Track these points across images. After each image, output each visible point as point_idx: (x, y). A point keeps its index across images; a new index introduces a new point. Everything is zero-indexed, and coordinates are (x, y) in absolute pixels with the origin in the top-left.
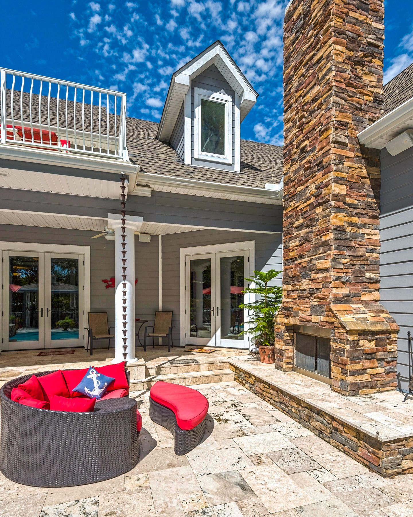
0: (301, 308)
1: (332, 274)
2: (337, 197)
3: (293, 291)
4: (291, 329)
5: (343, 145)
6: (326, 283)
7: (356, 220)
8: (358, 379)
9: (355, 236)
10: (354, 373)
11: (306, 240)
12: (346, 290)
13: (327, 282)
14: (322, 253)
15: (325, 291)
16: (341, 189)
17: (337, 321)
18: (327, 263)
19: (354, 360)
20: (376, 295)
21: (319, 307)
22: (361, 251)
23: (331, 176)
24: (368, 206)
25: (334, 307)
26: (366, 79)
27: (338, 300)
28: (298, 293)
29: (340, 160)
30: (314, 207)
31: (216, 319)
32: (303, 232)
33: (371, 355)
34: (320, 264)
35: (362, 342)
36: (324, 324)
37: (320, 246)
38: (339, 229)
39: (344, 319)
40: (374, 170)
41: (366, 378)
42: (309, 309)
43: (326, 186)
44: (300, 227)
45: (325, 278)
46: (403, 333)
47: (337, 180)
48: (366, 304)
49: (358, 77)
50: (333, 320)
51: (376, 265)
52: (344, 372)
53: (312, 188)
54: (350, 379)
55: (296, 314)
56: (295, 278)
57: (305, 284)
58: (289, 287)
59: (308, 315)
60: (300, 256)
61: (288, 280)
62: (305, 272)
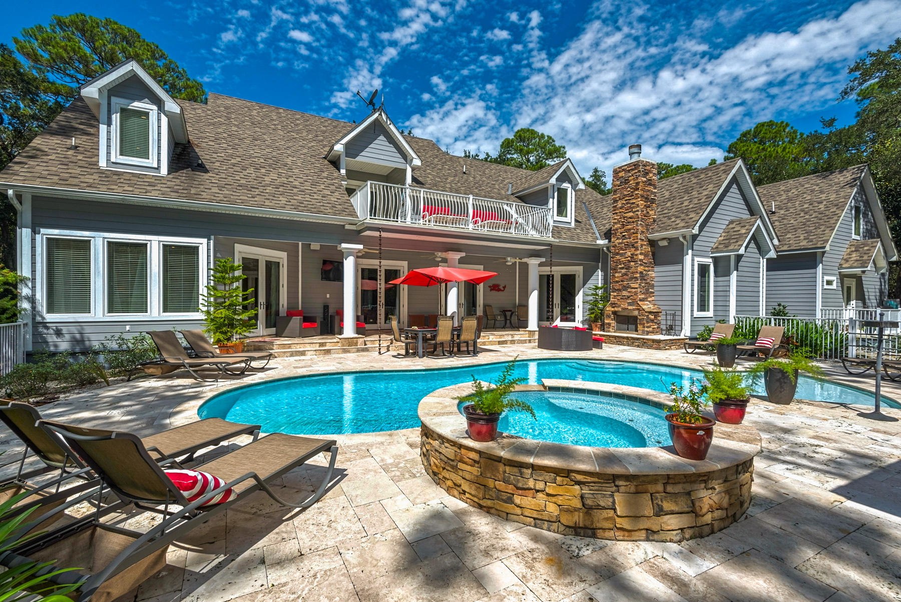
0: (623, 303)
1: (639, 290)
2: (641, 260)
3: (617, 296)
4: (614, 313)
5: (643, 240)
6: (636, 294)
7: (646, 269)
8: (648, 330)
9: (646, 275)
10: (648, 327)
11: (626, 274)
12: (643, 296)
14: (634, 281)
15: (635, 297)
16: (641, 257)
17: (641, 308)
18: (637, 286)
19: (648, 322)
20: (653, 298)
22: (648, 281)
23: (638, 252)
24: (651, 263)
25: (640, 303)
26: (651, 212)
27: (640, 300)
28: (621, 297)
29: (642, 245)
30: (629, 261)
31: (557, 310)
32: (623, 271)
33: (652, 321)
34: (633, 285)
35: (650, 316)
36: (635, 310)
38: (641, 273)
39: (644, 307)
40: (653, 248)
41: (651, 329)
42: (626, 304)
43: (636, 255)
44: (622, 268)
46: (664, 313)
47: (641, 254)
48: (649, 301)
49: (648, 213)
50: (639, 308)
51: (653, 286)
52: (644, 327)
53: (629, 254)
54: (646, 329)
55: (619, 306)
56: (619, 290)
57: (625, 293)
58: (615, 294)
59: (626, 306)
60: (622, 281)
61: (615, 290)
62: (625, 288)
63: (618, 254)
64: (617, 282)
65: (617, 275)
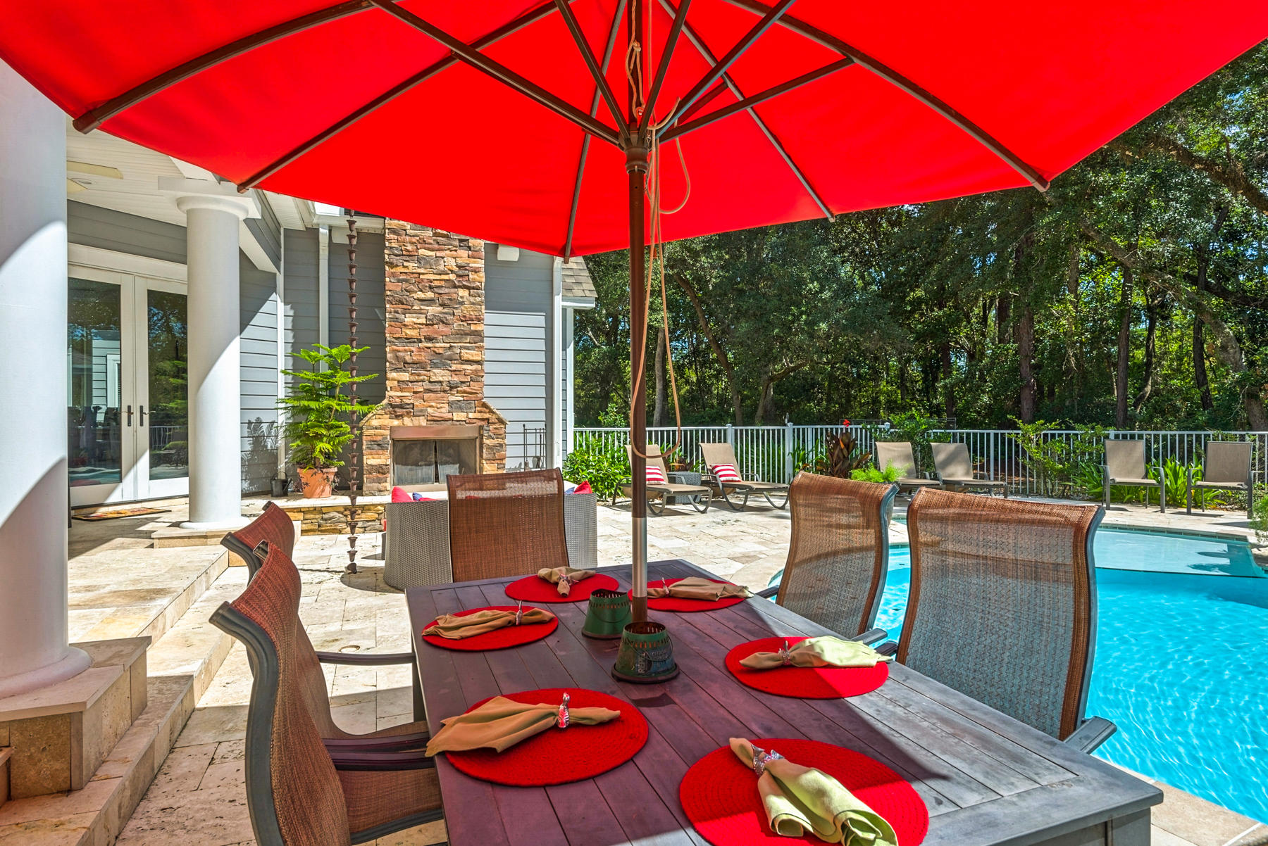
0: (434, 404)
3: (411, 382)
11: (441, 321)
13: (479, 376)
14: (469, 343)
17: (494, 417)
21: (466, 402)
28: (427, 385)
30: (456, 287)
31: (136, 434)
32: (433, 310)
34: (468, 355)
36: (475, 421)
37: (467, 334)
42: (446, 405)
44: (430, 302)
45: (476, 371)
50: (487, 416)
53: (451, 263)
55: (422, 413)
56: (421, 365)
57: (439, 374)
58: (405, 376)
59: (444, 411)
60: (430, 339)
61: (405, 365)
62: (440, 360)
63: (410, 256)
64: (409, 340)
65: (409, 319)
